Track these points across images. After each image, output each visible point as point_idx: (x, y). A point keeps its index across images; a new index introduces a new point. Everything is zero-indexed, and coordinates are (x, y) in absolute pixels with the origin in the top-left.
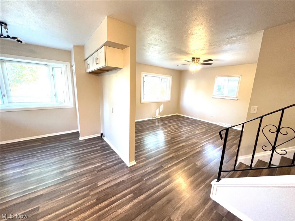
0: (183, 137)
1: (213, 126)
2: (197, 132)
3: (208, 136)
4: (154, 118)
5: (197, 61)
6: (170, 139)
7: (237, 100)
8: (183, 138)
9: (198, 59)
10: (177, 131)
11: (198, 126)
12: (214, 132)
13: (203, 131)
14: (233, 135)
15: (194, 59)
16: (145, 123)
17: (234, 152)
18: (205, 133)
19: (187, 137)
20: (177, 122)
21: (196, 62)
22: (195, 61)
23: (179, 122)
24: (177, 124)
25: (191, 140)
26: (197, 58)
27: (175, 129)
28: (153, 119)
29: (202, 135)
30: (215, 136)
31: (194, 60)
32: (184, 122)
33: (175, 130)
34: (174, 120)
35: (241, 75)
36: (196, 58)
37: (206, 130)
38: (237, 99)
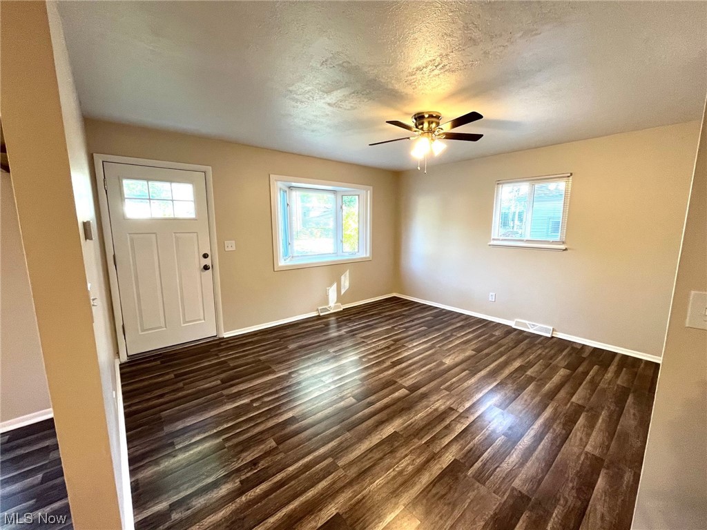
0: (401, 387)
1: (497, 333)
2: (448, 361)
3: (484, 377)
4: (321, 314)
5: (433, 125)
6: (354, 401)
7: (566, 249)
8: (396, 394)
9: (435, 118)
10: (383, 361)
11: (452, 335)
12: (502, 354)
13: (469, 353)
14: (564, 363)
15: (419, 118)
16: (289, 332)
17: (586, 458)
18: (472, 366)
19: (413, 389)
20: (391, 321)
21: (430, 131)
22: (426, 125)
23: (396, 322)
24: (387, 331)
25: (424, 403)
26: (431, 116)
27: (379, 351)
28: (319, 316)
29: (464, 374)
30: (507, 372)
31: (422, 124)
32: (413, 321)
33: (379, 357)
34: (384, 315)
35: (571, 174)
36: (426, 116)
37: (478, 350)
38: (563, 247)
